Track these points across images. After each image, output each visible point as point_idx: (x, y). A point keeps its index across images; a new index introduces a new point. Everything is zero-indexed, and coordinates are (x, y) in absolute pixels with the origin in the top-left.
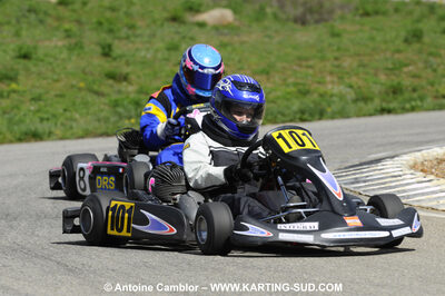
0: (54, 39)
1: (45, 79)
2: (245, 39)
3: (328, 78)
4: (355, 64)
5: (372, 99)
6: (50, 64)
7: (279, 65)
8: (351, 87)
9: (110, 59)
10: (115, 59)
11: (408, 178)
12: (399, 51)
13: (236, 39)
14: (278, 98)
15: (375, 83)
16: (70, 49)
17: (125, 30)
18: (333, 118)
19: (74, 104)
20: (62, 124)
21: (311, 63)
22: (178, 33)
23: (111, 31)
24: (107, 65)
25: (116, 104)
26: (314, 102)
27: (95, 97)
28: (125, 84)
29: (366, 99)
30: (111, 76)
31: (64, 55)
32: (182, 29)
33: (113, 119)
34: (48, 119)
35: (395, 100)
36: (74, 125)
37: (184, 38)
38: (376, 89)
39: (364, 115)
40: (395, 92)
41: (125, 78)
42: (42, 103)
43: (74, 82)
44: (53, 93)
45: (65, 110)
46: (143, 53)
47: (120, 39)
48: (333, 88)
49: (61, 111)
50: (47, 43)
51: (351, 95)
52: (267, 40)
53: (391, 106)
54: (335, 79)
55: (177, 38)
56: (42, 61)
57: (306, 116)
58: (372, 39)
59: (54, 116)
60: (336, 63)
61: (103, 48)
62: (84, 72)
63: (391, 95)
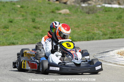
0: (19, 17)
1: (16, 28)
2: (72, 18)
3: (95, 29)
4: (103, 25)
5: (107, 35)
6: (18, 24)
7: (82, 25)
8: (101, 31)
9: (34, 23)
10: (36, 23)
11: (116, 56)
12: (115, 22)
13: (70, 18)
14: (81, 34)
15: (108, 30)
16: (23, 20)
17: (39, 15)
18: (96, 40)
19: (24, 35)
20: (21, 41)
21: (91, 24)
22: (53, 16)
23: (35, 15)
24: (34, 24)
25: (36, 35)
26: (91, 35)
27: (30, 33)
28: (38, 30)
29: (105, 35)
30: (35, 27)
31: (22, 22)
32: (55, 15)
33: (35, 39)
34: (17, 39)
35: (114, 35)
36: (24, 41)
37: (55, 17)
38: (108, 32)
39: (105, 39)
40: (114, 33)
41: (39, 28)
42: (15, 35)
43: (24, 29)
44: (18, 32)
45: (22, 37)
46: (44, 21)
47: (37, 17)
48: (97, 31)
49: (21, 37)
50: (17, 18)
51: (101, 33)
52: (78, 18)
53: (113, 37)
54: (97, 29)
55: (53, 17)
56: (15, 23)
57: (89, 39)
58: (108, 18)
59: (19, 38)
60: (97, 25)
61: (33, 20)
62: (27, 26)
63: (113, 34)
